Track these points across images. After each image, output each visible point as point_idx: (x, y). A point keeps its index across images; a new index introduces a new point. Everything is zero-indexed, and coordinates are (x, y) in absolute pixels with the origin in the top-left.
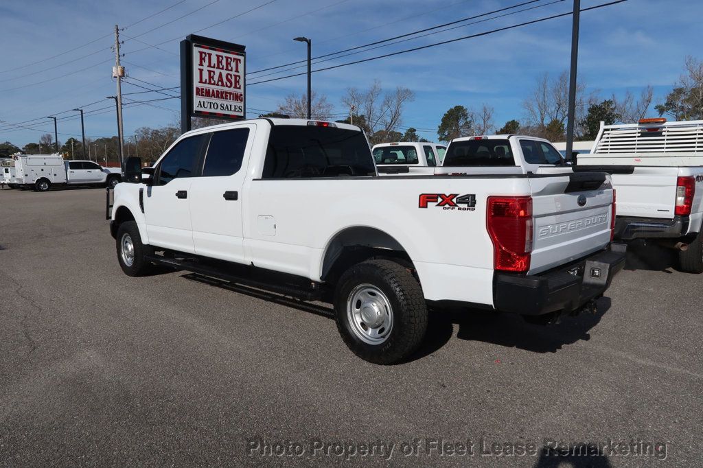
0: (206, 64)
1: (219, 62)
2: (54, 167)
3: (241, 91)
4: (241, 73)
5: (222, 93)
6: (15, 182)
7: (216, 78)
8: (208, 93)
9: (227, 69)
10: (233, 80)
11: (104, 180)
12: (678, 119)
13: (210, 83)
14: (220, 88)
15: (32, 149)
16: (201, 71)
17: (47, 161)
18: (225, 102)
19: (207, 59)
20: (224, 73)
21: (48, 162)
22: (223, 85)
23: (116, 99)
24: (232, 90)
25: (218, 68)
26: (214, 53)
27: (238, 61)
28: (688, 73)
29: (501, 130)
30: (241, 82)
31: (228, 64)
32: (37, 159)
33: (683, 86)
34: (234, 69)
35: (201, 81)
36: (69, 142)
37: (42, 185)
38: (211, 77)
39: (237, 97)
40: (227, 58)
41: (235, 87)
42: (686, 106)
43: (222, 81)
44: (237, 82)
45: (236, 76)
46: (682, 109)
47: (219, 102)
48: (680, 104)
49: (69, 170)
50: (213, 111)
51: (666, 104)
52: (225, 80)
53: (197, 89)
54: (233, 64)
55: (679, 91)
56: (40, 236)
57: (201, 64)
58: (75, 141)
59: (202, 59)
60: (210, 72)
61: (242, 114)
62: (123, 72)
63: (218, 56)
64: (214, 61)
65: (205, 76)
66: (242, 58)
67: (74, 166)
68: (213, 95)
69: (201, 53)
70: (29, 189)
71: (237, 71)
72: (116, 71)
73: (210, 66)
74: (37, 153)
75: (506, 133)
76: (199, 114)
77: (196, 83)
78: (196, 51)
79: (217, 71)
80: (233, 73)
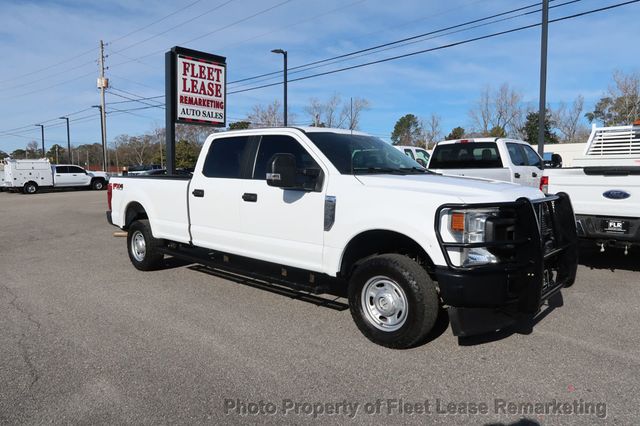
0: (189, 73)
1: (202, 72)
2: (42, 171)
3: (222, 99)
4: (222, 83)
5: (204, 101)
6: (5, 185)
7: (199, 87)
8: (191, 101)
9: (209, 79)
10: (214, 89)
11: (88, 183)
12: (607, 125)
13: (193, 92)
14: (203, 97)
15: (19, 154)
16: (185, 80)
17: (34, 165)
18: (207, 110)
19: (190, 69)
20: (206, 82)
21: (36, 166)
22: (205, 94)
23: (100, 107)
24: (213, 98)
25: (201, 77)
26: (197, 64)
27: (219, 71)
28: (616, 84)
29: (450, 136)
30: (222, 91)
31: (209, 74)
32: (25, 164)
33: (610, 96)
34: (216, 79)
35: (185, 90)
36: (54, 148)
37: (29, 188)
38: (194, 86)
39: (218, 105)
40: (209, 68)
41: (217, 96)
42: (613, 114)
43: (204, 90)
44: (218, 91)
45: (217, 85)
46: (610, 116)
47: (201, 109)
48: (607, 112)
49: (56, 174)
50: (195, 117)
51: (595, 112)
52: (207, 89)
53: (181, 97)
54: (215, 74)
55: (606, 101)
56: (31, 239)
57: (185, 74)
58: (59, 148)
59: (186, 69)
60: (193, 81)
61: (222, 121)
62: (107, 84)
63: (201, 67)
64: (197, 71)
65: (189, 85)
66: (223, 69)
67: (60, 170)
68: (196, 103)
69: (185, 64)
70: (16, 192)
71: (218, 80)
72: (101, 83)
73: (193, 75)
74: (24, 157)
75: (492, 136)
76: (183, 120)
77: (180, 92)
78: (180, 61)
79: (200, 81)
80: (214, 82)
